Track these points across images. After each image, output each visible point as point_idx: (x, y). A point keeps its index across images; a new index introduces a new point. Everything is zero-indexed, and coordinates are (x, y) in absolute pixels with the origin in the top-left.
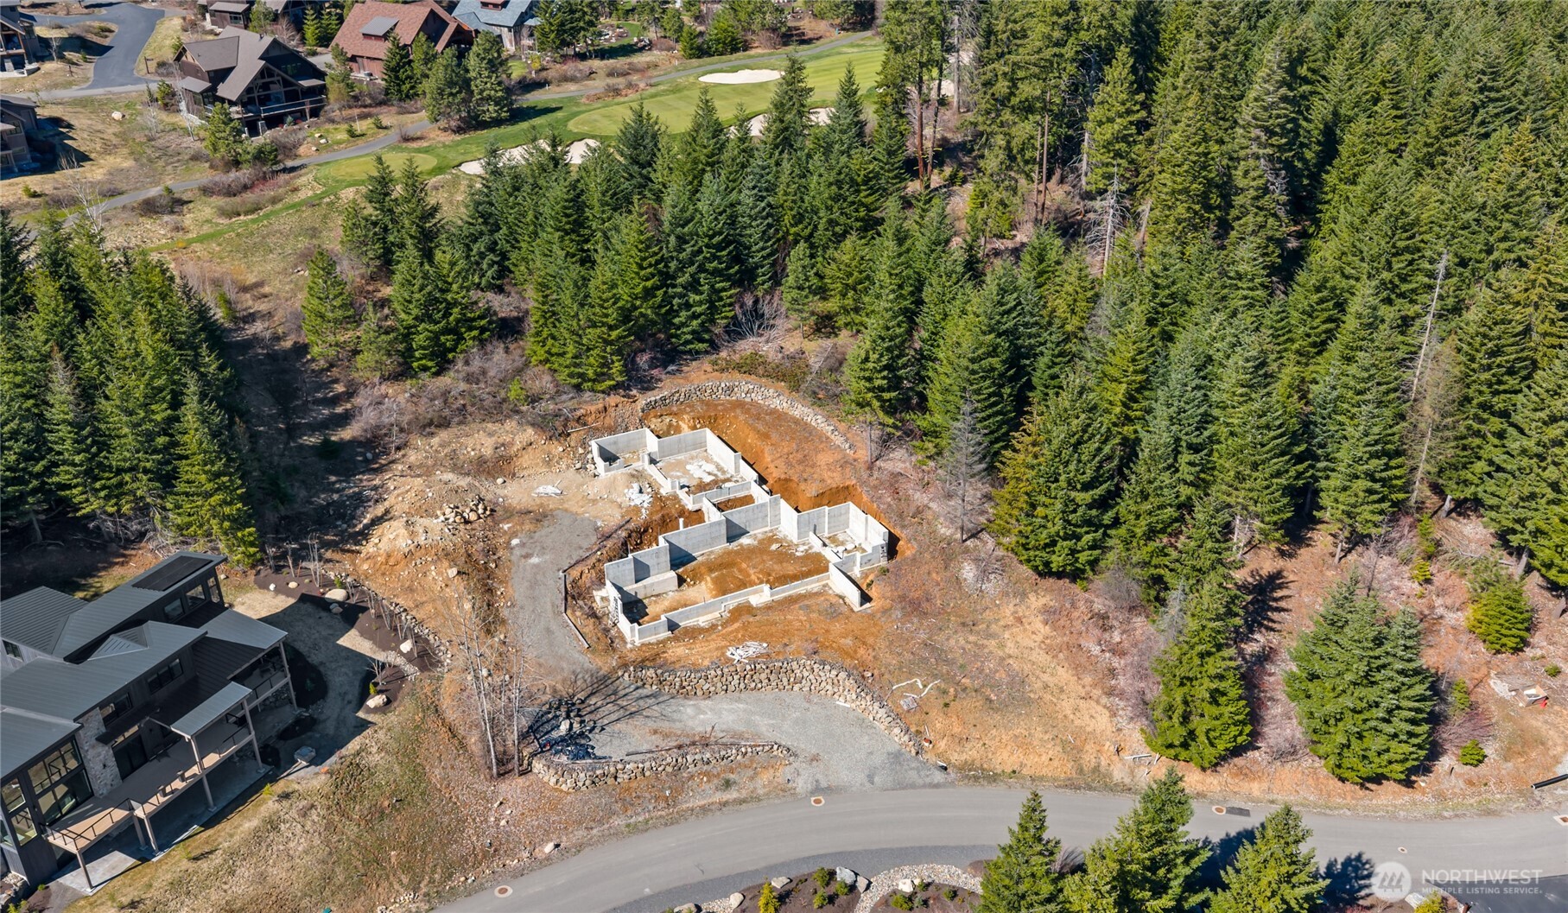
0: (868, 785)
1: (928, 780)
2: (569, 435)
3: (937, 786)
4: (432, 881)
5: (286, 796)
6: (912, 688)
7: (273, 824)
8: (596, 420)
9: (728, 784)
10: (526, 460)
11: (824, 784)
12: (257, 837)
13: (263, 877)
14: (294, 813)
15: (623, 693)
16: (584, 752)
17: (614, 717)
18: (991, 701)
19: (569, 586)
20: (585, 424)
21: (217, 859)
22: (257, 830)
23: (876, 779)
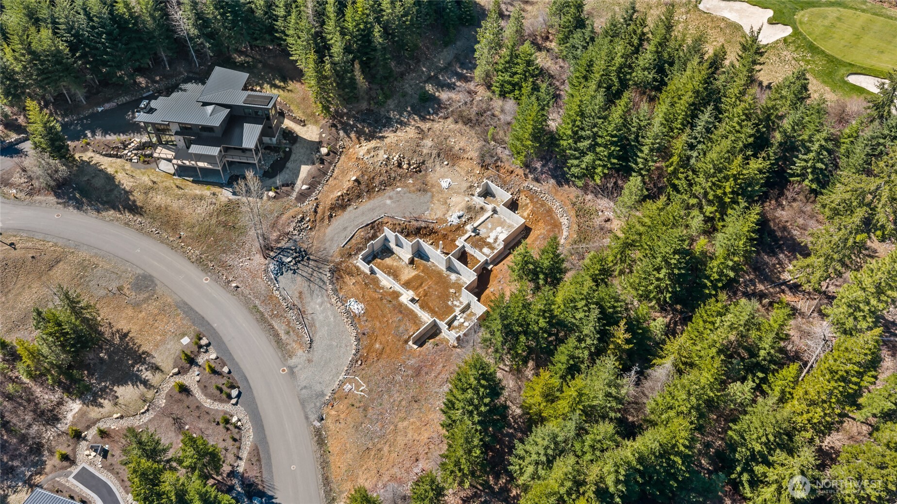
0: (300, 388)
1: (310, 413)
2: (488, 169)
3: (307, 418)
4: (208, 257)
5: (214, 194)
6: (358, 386)
7: (202, 198)
8: (504, 173)
9: (288, 333)
10: (464, 164)
11: (295, 370)
12: (195, 197)
13: (183, 208)
14: (210, 201)
15: (321, 271)
16: (279, 272)
17: (304, 274)
18: (361, 426)
19: (377, 222)
20: (498, 171)
21: (180, 192)
22: (197, 195)
23: (304, 391)
